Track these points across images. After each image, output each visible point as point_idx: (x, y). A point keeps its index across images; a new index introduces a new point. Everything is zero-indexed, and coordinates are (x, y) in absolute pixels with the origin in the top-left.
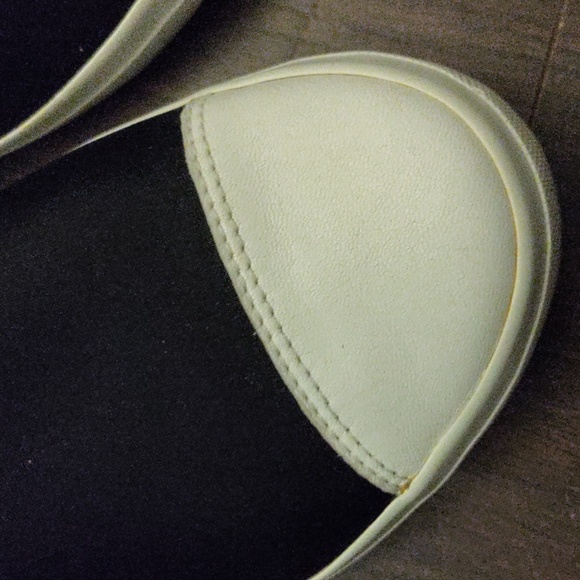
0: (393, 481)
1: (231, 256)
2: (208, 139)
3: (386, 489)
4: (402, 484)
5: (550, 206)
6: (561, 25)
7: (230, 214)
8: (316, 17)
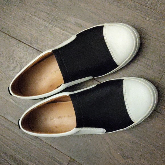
0: (135, 121)
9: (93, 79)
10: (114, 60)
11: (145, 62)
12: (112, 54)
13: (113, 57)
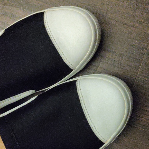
0: (105, 141)
1: (83, 105)
2: (81, 87)
3: (104, 142)
4: (106, 141)
5: (131, 100)
6: (138, 73)
7: (82, 97)
8: (99, 67)
9: (36, 93)
10: (65, 61)
11: (110, 57)
12: (61, 53)
13: (62, 56)
